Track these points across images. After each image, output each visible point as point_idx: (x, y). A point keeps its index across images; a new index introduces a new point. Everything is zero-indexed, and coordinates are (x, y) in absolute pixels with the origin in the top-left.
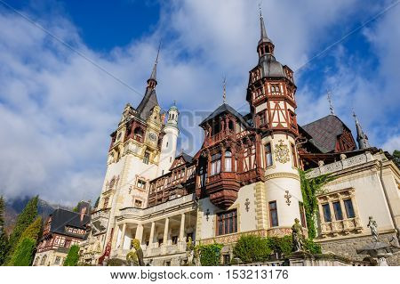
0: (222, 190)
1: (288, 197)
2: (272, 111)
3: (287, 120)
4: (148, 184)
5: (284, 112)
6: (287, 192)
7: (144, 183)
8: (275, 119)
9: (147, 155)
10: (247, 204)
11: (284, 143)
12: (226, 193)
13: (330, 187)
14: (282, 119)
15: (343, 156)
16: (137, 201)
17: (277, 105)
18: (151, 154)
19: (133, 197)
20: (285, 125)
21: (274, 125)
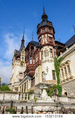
0: (29, 71)
1: (47, 69)
2: (42, 39)
3: (48, 40)
4: (23, 74)
5: (47, 38)
6: (47, 67)
7: (22, 73)
8: (44, 41)
9: (22, 64)
10: (37, 75)
11: (47, 49)
12: (30, 72)
13: (63, 62)
14: (46, 41)
15: (67, 48)
16: (20, 80)
17: (44, 36)
18: (23, 64)
19: (18, 78)
20: (47, 43)
21: (43, 43)
